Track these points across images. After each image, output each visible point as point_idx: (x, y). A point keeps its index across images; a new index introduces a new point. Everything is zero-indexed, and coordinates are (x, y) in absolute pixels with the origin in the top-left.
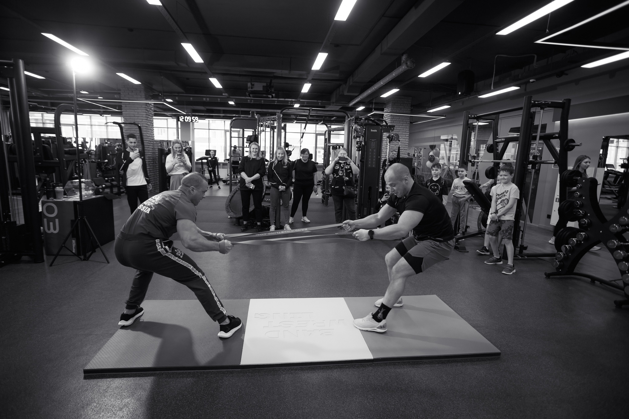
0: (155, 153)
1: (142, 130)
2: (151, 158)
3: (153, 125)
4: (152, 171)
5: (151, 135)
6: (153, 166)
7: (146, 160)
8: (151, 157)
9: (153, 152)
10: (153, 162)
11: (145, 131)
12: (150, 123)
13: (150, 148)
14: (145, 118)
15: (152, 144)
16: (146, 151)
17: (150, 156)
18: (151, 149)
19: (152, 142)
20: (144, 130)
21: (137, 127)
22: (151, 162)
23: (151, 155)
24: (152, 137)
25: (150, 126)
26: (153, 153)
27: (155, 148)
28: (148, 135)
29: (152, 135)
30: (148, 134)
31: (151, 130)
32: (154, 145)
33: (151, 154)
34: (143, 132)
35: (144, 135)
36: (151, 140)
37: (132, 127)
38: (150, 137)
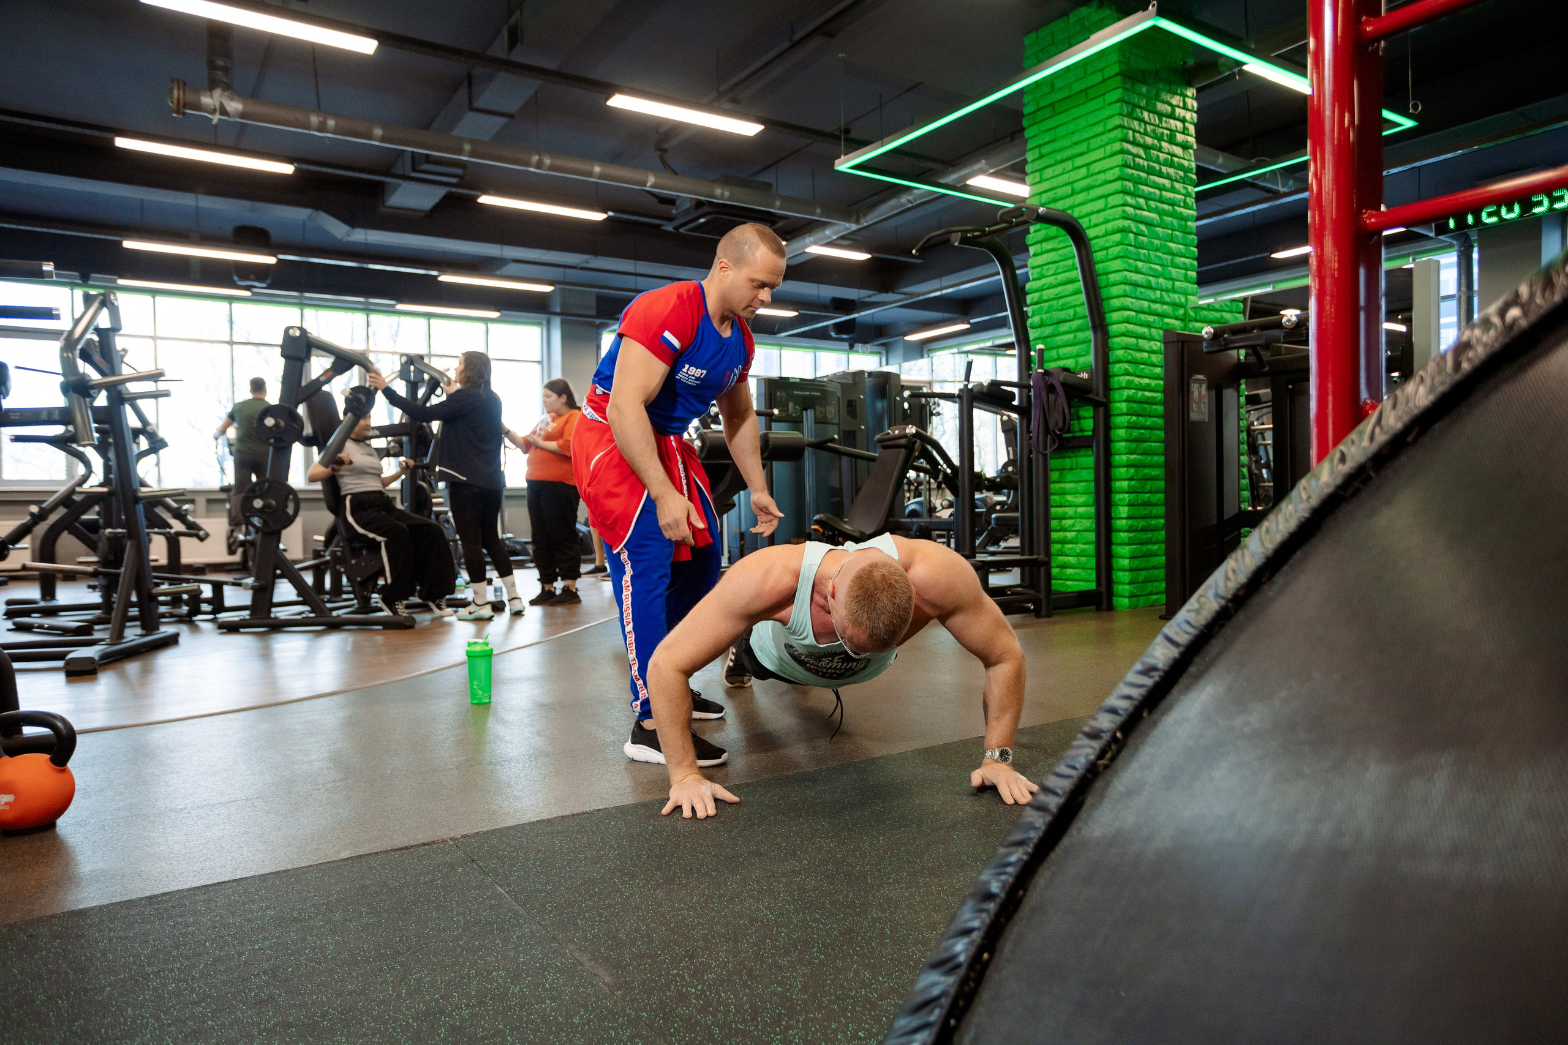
1: (1100, 252)
2: (1156, 408)
11: (1117, 258)
12: (1161, 213)
13: (1151, 352)
14: (1118, 185)
16: (1116, 368)
18: (1155, 358)
19: (1172, 321)
21: (1070, 238)
22: (1155, 428)
24: (1174, 291)
25: (1160, 231)
28: (1138, 278)
29: (1171, 279)
30: (1138, 272)
31: (1171, 253)
33: (1159, 383)
36: (1165, 307)
37: (1061, 252)
38: (1158, 292)
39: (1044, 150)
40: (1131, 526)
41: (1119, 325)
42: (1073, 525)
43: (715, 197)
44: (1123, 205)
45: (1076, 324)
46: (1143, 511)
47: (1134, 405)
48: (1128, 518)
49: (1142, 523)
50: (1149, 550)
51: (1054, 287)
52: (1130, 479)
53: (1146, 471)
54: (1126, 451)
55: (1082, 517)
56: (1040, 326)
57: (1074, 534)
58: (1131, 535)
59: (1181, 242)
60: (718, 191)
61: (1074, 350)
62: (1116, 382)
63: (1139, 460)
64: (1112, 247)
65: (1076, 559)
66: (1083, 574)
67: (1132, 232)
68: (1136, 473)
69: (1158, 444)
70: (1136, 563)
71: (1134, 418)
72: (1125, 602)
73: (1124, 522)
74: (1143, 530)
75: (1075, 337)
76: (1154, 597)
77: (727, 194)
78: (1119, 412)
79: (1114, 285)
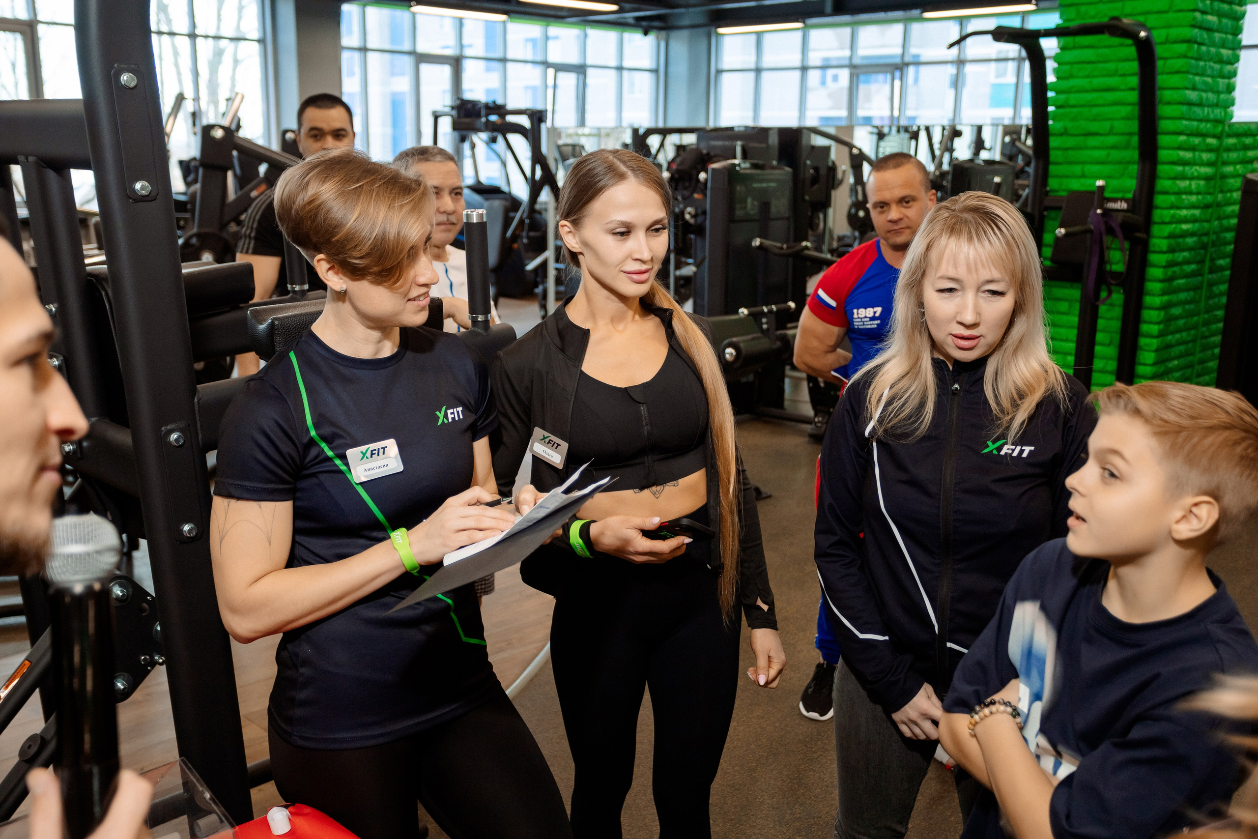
0: (1219, 205)
1: (1160, 64)
2: (1190, 241)
3: (1237, 31)
4: (1181, 322)
5: (1211, 96)
6: (1196, 288)
7: (1153, 258)
8: (1192, 234)
9: (1209, 199)
10: (1201, 262)
11: (1178, 72)
12: (1220, 15)
13: (1192, 178)
15: (1210, 150)
16: (1159, 200)
17: (1184, 227)
18: (1194, 185)
19: (1211, 141)
20: (1170, 62)
21: (1132, 51)
22: (1187, 262)
23: (1194, 220)
24: (1217, 105)
25: (1217, 36)
26: (1207, 206)
27: (1224, 177)
28: (1193, 95)
29: (1218, 92)
30: (1194, 88)
31: (1221, 61)
32: (1225, 156)
33: (1197, 212)
34: (1162, 80)
35: (1167, 95)
36: (1209, 125)
37: (1100, 51)
38: (1206, 109)
41: (1171, 152)
44: (1194, 10)
45: (1112, 140)
47: (1173, 241)
51: (1087, 91)
52: (1158, 322)
54: (1160, 293)
56: (1061, 135)
59: (1231, 46)
61: (1106, 169)
62: (1157, 215)
64: (1172, 58)
67: (1196, 42)
71: (1171, 255)
75: (1108, 155)
78: (1157, 249)
79: (1169, 103)
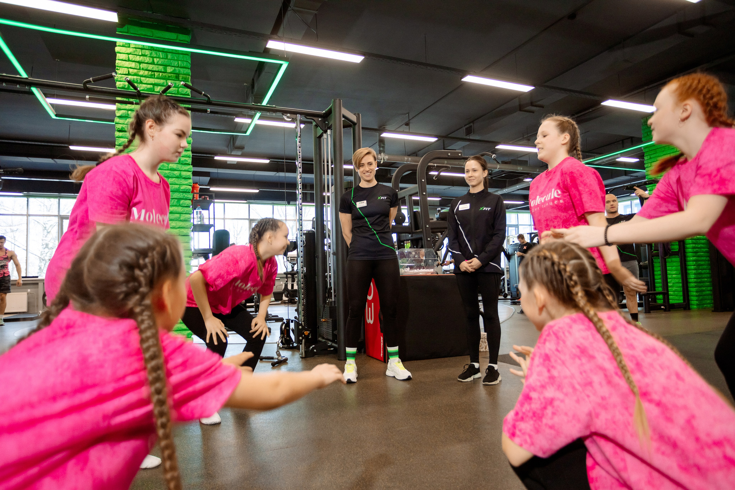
39: (652, 156)
40: (695, 281)
42: (671, 281)
43: (518, 170)
46: (699, 276)
47: (694, 241)
48: (694, 278)
49: (699, 280)
50: (702, 289)
52: (694, 265)
53: (699, 262)
54: (691, 256)
55: (674, 278)
57: (672, 284)
58: (695, 284)
60: (519, 168)
63: (697, 259)
65: (673, 292)
66: (677, 298)
68: (696, 263)
69: (703, 253)
70: (698, 294)
71: (694, 245)
72: (695, 307)
73: (693, 280)
74: (700, 282)
76: (705, 305)
77: (521, 169)
